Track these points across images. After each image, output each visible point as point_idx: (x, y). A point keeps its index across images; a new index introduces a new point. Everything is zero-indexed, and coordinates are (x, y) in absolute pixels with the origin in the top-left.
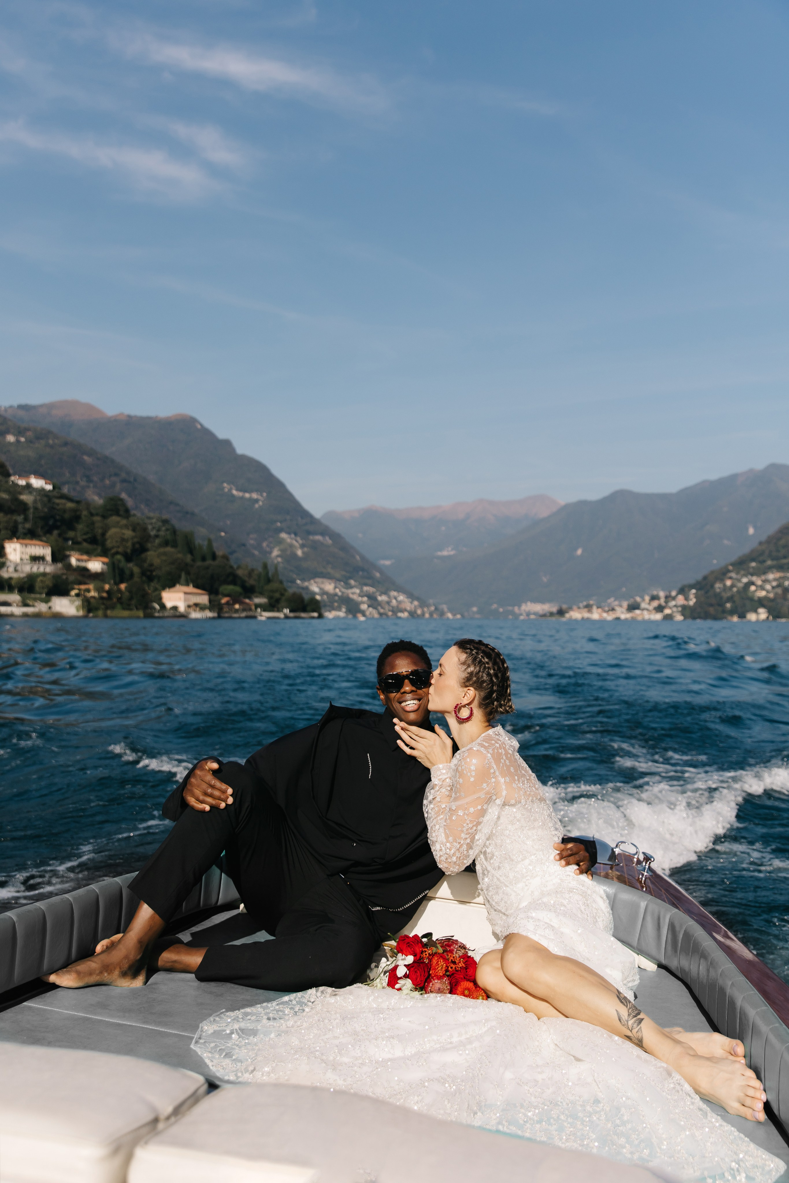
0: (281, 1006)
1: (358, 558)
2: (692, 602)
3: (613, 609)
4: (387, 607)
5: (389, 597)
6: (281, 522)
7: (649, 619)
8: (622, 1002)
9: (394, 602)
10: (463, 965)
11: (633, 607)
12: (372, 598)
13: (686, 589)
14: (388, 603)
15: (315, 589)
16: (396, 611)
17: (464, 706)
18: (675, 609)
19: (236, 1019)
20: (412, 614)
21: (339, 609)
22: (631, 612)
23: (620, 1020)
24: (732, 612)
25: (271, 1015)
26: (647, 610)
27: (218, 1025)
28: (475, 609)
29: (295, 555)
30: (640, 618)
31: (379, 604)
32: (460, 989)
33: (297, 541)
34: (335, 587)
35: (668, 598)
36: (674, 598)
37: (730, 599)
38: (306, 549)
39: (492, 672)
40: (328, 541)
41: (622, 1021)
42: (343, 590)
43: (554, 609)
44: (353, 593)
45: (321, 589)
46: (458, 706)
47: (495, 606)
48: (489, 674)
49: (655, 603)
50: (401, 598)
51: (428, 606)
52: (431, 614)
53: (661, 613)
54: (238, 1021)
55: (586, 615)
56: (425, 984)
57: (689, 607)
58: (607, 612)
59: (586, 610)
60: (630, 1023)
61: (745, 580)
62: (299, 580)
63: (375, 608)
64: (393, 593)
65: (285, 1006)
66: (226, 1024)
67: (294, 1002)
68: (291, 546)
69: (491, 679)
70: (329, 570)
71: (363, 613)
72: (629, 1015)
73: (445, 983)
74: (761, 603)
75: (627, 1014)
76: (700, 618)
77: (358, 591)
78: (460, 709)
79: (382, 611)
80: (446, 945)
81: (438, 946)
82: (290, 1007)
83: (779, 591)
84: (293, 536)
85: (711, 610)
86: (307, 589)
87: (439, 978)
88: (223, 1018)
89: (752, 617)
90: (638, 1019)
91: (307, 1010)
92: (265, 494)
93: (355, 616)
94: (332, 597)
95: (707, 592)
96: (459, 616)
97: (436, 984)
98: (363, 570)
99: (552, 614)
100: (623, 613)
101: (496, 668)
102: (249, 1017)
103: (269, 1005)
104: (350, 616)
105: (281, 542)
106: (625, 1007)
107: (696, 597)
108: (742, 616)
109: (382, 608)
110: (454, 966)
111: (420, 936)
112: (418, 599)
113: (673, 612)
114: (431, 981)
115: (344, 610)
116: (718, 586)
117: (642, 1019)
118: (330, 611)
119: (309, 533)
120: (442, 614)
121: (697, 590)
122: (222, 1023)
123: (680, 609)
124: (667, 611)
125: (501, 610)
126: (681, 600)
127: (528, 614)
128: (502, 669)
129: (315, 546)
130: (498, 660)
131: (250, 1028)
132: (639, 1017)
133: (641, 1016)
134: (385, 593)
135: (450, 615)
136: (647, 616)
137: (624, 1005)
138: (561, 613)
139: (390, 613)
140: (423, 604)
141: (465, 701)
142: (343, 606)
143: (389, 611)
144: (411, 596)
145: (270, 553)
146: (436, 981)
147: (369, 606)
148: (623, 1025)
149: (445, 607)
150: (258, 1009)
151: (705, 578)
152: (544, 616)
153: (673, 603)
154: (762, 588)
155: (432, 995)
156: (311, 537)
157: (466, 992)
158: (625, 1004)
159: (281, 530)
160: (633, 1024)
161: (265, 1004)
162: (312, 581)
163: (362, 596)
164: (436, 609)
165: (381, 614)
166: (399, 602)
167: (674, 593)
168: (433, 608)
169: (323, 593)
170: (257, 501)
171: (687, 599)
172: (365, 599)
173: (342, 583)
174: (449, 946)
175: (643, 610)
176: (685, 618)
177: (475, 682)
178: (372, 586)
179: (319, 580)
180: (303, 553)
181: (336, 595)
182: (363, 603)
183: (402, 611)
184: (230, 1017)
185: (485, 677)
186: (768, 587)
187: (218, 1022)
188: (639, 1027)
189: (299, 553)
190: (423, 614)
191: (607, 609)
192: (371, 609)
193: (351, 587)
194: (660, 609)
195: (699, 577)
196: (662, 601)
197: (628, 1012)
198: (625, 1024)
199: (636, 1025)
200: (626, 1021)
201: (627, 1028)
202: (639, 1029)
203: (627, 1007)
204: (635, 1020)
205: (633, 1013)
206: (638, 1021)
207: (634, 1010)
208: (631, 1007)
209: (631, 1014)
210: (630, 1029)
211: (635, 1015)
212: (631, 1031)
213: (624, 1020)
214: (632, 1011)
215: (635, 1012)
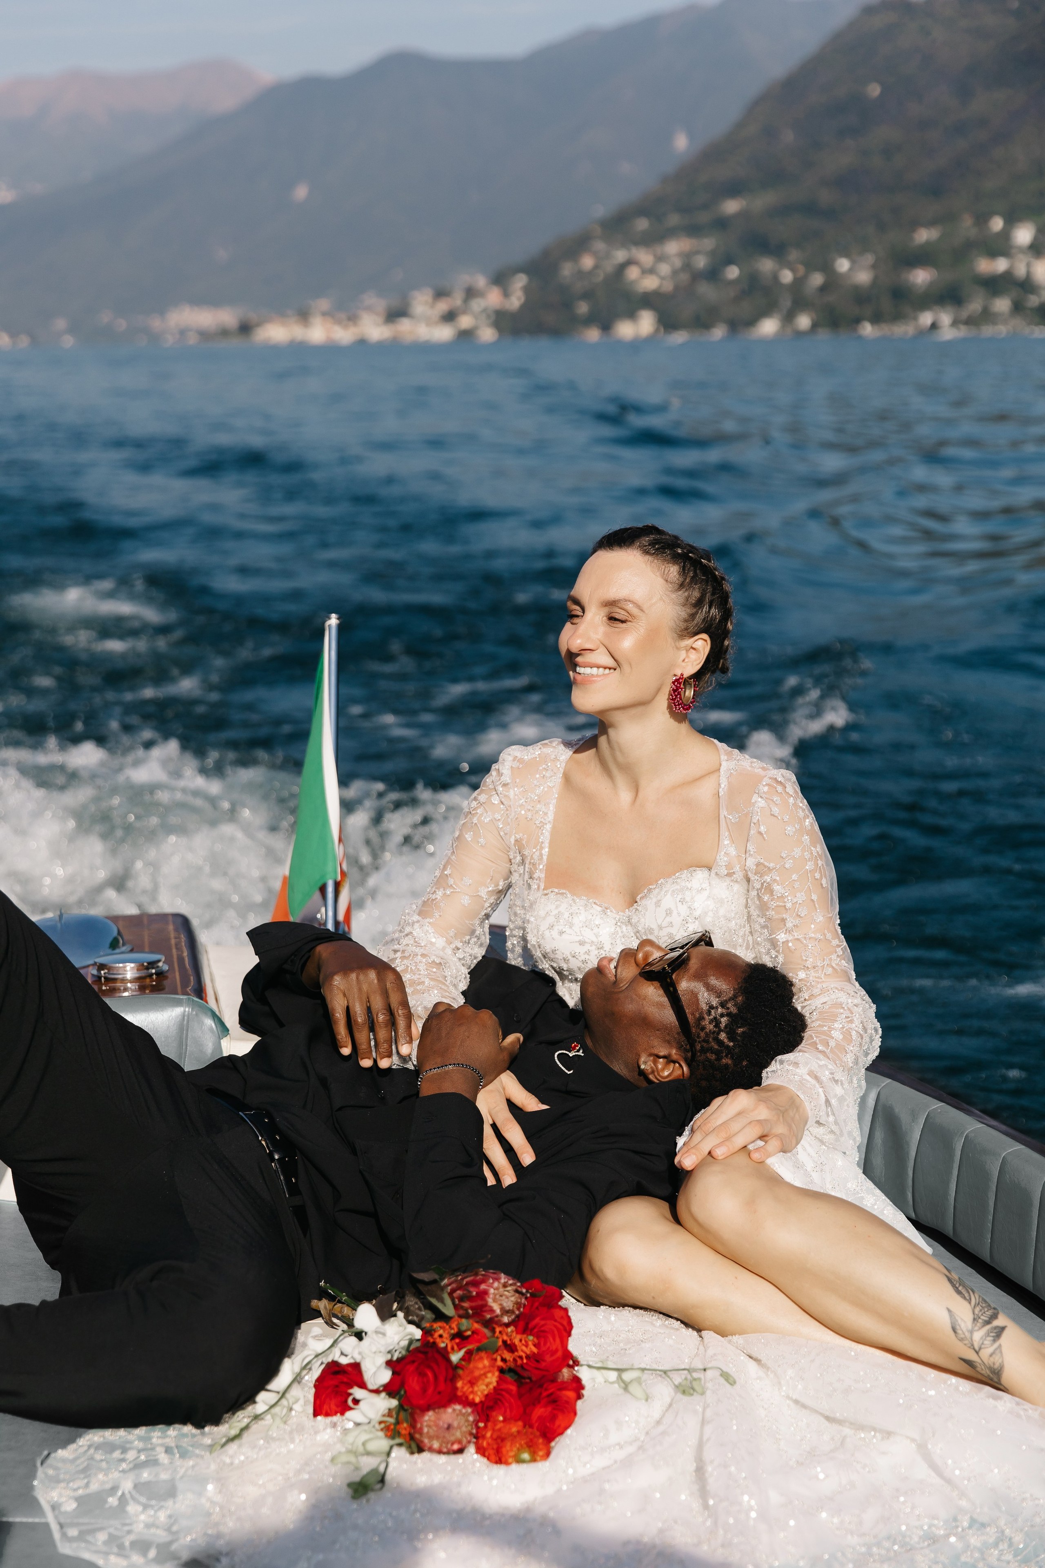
2: (516, 301)
7: (425, 338)
8: (959, 1293)
11: (395, 314)
13: (507, 274)
18: (480, 317)
22: (390, 324)
23: (954, 1330)
24: (589, 320)
26: (425, 319)
28: (61, 324)
30: (407, 336)
35: (469, 293)
36: (481, 294)
37: (587, 295)
41: (959, 1332)
47: (107, 316)
49: (442, 306)
53: (451, 326)
55: (299, 332)
57: (510, 313)
59: (300, 320)
60: (978, 1336)
61: (620, 255)
72: (974, 1319)
74: (648, 301)
75: (971, 1317)
76: (527, 334)
83: (684, 277)
85: (550, 318)
89: (626, 330)
90: (996, 1327)
95: (545, 282)
96: (25, 341)
99: (224, 333)
100: (374, 326)
106: (966, 1304)
107: (524, 292)
108: (606, 327)
113: (476, 323)
116: (567, 270)
117: (1003, 1329)
121: (527, 276)
123: (491, 317)
124: (465, 322)
125: (122, 324)
126: (493, 298)
127: (183, 332)
132: (996, 1323)
133: (1001, 1321)
135: (5, 340)
136: (421, 331)
137: (965, 1298)
138: (245, 329)
141: (689, 669)
148: (961, 1340)
151: (545, 253)
153: (478, 304)
154: (651, 271)
158: (966, 1295)
160: (983, 1339)
167: (481, 285)
171: (506, 294)
175: (416, 318)
176: (501, 336)
186: (665, 269)
188: (996, 1345)
194: (449, 317)
195: (534, 249)
196: (457, 301)
197: (974, 1314)
198: (966, 1337)
199: (990, 1341)
200: (968, 1331)
201: (970, 1345)
202: (996, 1349)
203: (970, 1303)
204: (988, 1330)
205: (982, 1315)
206: (995, 1331)
207: (986, 1309)
208: (979, 1304)
209: (979, 1318)
210: (977, 1348)
211: (986, 1319)
212: (977, 1353)
213: (964, 1330)
214: (981, 1311)
215: (987, 1313)
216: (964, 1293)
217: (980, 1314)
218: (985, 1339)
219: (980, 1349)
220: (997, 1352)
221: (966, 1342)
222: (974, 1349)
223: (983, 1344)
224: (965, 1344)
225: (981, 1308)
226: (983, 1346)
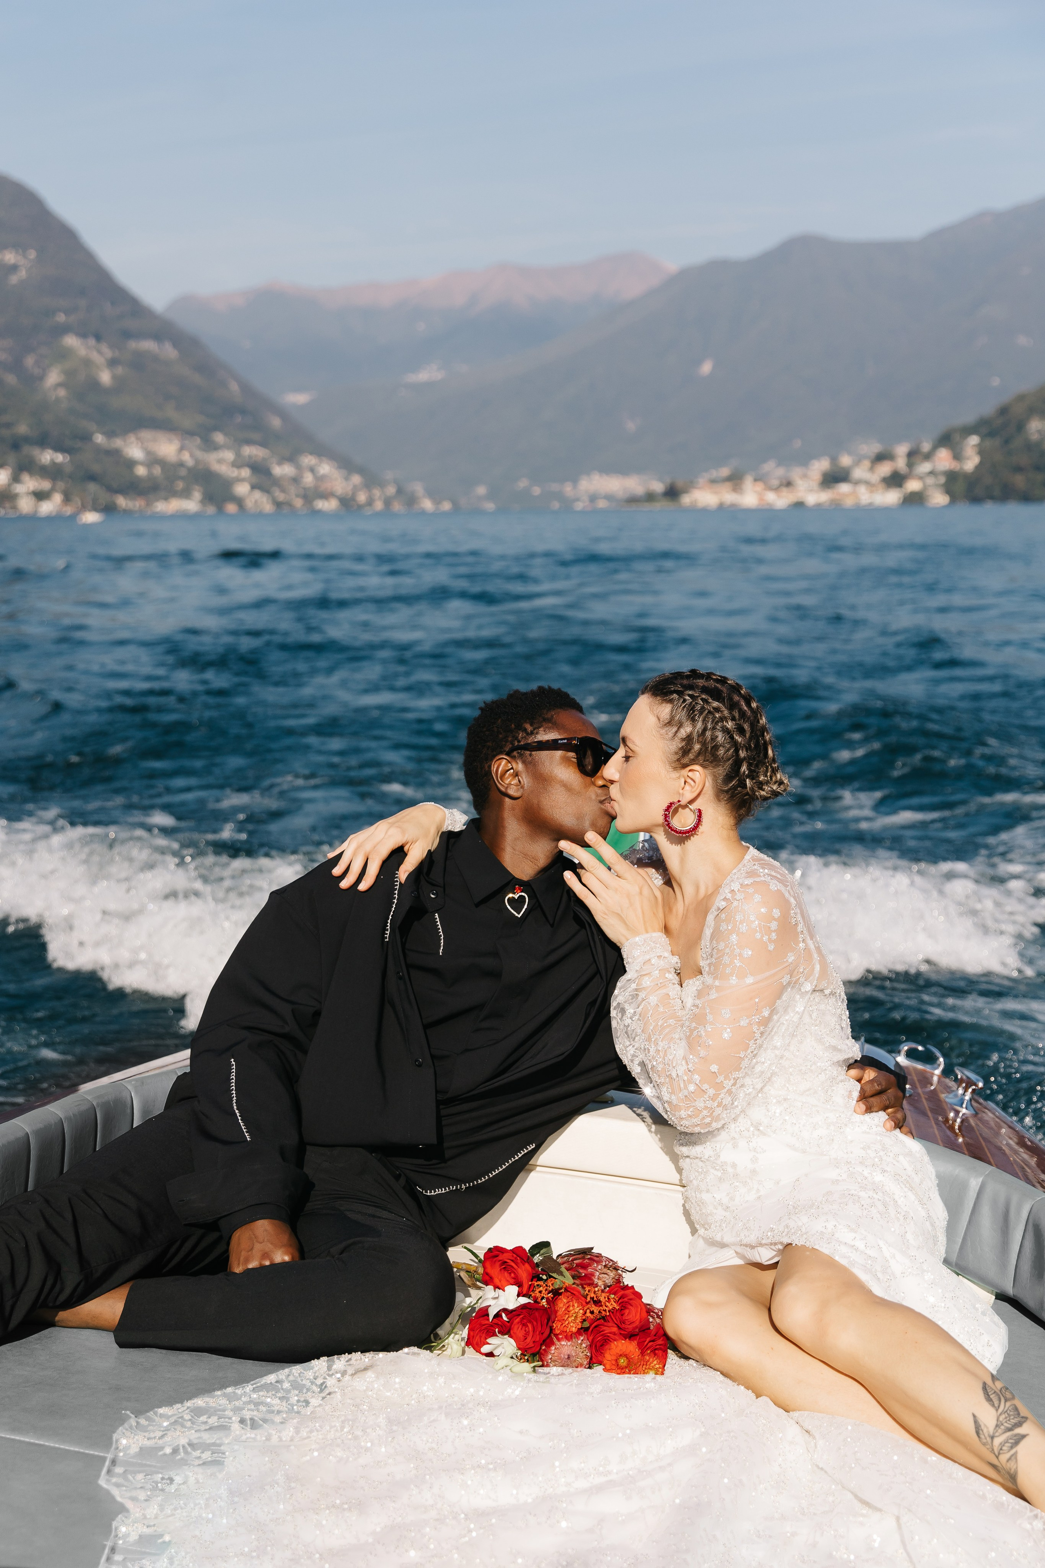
0: (261, 1393)
1: (234, 387)
2: (971, 463)
3: (789, 484)
4: (292, 490)
5: (298, 467)
6: (67, 313)
7: (871, 504)
8: (990, 1400)
9: (308, 479)
10: (615, 1305)
11: (834, 478)
12: (260, 471)
13: (957, 437)
14: (296, 480)
15: (135, 451)
16: (310, 496)
17: (685, 807)
18: (930, 481)
19: (178, 1422)
20: (347, 503)
21: (186, 494)
22: (829, 488)
23: (978, 1434)
25: (247, 1414)
26: (867, 483)
27: (146, 1434)
28: (481, 490)
29: (94, 385)
30: (849, 502)
31: (276, 482)
32: (609, 1356)
33: (100, 352)
34: (182, 449)
35: (912, 455)
36: (928, 457)
38: (120, 370)
39: (730, 725)
40: (169, 351)
41: (982, 1436)
42: (199, 454)
43: (658, 487)
44: (220, 461)
45: (149, 453)
46: (674, 807)
47: (523, 484)
48: (725, 730)
49: (885, 469)
50: (325, 468)
51: (382, 485)
52: (388, 502)
53: (898, 489)
54: (183, 1426)
55: (729, 497)
56: (541, 1348)
57: (965, 476)
58: (776, 489)
59: (728, 485)
60: (999, 1441)
62: (103, 433)
63: (265, 490)
64: (308, 460)
65: (270, 1394)
66: (161, 1433)
67: (286, 1385)
68: (87, 363)
69: (732, 737)
70: (170, 412)
71: (239, 502)
72: (997, 1426)
73: (579, 1348)
75: (994, 1423)
76: (992, 498)
77: (229, 455)
78: (676, 811)
79: (281, 497)
80: (578, 1265)
81: (563, 1269)
82: (279, 1395)
84: (92, 342)
85: (1019, 481)
86: (116, 454)
87: (569, 1337)
88: (154, 1421)
90: (1016, 1435)
91: (314, 1402)
92: (32, 254)
93: (220, 509)
94: (171, 469)
95: (1007, 442)
96: (447, 506)
97: (564, 1347)
98: (243, 412)
99: (650, 497)
100: (811, 491)
101: (737, 715)
102: (203, 1418)
103: (239, 1391)
104: (211, 510)
105: (64, 354)
106: (993, 1409)
107: (981, 452)
109: (283, 491)
110: (596, 1309)
111: (527, 1249)
112: (361, 470)
113: (925, 487)
114: (553, 1343)
115: (197, 495)
117: (1023, 1436)
118: (166, 499)
119: (128, 335)
120: (411, 501)
121: (983, 437)
122: (154, 1432)
123: (942, 480)
124: (913, 485)
125: (537, 491)
126: (943, 460)
127: (592, 498)
128: (749, 713)
129: (139, 362)
130: (736, 698)
131: (208, 1442)
132: (1019, 1431)
133: (1025, 1429)
134: (291, 458)
135: (427, 505)
136: (865, 496)
137: (993, 1405)
138: (672, 493)
139: (298, 503)
140: (371, 481)
141: (688, 795)
142: (197, 487)
143: (297, 496)
144: (347, 465)
145: (41, 378)
146: (563, 1343)
147: (253, 487)
148: (984, 1444)
149: (418, 488)
150: (217, 1400)
151: (1004, 411)
152: (633, 500)
153: (925, 467)
155: (554, 1370)
156: (133, 345)
157: (623, 1361)
158: (996, 1403)
159: (65, 329)
160: (1002, 1445)
161: (229, 1390)
162: (132, 438)
163: (239, 467)
164: (400, 491)
165: (278, 505)
166: (320, 479)
167: (926, 447)
168: (391, 490)
169: (153, 460)
170: (14, 268)
171: (957, 457)
172: (246, 472)
173: (198, 440)
174: (584, 1267)
175: (857, 483)
176: (954, 499)
177: (699, 753)
178: (263, 444)
179: (146, 434)
180: (114, 377)
181: (181, 464)
182: (239, 480)
183: (325, 496)
184: (167, 1417)
185: (720, 737)
187: (144, 1429)
188: (1013, 1452)
189: (105, 377)
190: (370, 502)
191: (775, 482)
192: (258, 495)
193: (216, 447)
194: (895, 480)
195: (988, 408)
196: (901, 464)
197: (997, 1421)
198: (987, 1442)
199: (1008, 1447)
200: (989, 1436)
201: (991, 1450)
202: (1012, 1455)
203: (997, 1410)
204: (1008, 1437)
205: (1006, 1422)
206: (1015, 1438)
207: (1012, 1417)
208: (1006, 1411)
209: (1002, 1424)
210: (997, 1453)
211: (1009, 1426)
212: (997, 1457)
213: (986, 1435)
214: (1006, 1418)
215: (1012, 1421)
216: (994, 1400)
217: (1004, 1421)
218: (1004, 1445)
219: (999, 1454)
220: (1013, 1458)
221: (988, 1447)
222: (994, 1453)
223: (1001, 1449)
224: (988, 1449)
225: (1007, 1415)
226: (1001, 1452)
